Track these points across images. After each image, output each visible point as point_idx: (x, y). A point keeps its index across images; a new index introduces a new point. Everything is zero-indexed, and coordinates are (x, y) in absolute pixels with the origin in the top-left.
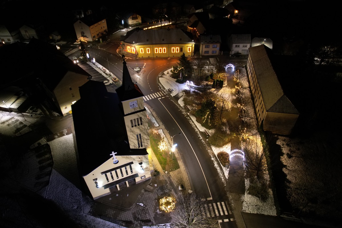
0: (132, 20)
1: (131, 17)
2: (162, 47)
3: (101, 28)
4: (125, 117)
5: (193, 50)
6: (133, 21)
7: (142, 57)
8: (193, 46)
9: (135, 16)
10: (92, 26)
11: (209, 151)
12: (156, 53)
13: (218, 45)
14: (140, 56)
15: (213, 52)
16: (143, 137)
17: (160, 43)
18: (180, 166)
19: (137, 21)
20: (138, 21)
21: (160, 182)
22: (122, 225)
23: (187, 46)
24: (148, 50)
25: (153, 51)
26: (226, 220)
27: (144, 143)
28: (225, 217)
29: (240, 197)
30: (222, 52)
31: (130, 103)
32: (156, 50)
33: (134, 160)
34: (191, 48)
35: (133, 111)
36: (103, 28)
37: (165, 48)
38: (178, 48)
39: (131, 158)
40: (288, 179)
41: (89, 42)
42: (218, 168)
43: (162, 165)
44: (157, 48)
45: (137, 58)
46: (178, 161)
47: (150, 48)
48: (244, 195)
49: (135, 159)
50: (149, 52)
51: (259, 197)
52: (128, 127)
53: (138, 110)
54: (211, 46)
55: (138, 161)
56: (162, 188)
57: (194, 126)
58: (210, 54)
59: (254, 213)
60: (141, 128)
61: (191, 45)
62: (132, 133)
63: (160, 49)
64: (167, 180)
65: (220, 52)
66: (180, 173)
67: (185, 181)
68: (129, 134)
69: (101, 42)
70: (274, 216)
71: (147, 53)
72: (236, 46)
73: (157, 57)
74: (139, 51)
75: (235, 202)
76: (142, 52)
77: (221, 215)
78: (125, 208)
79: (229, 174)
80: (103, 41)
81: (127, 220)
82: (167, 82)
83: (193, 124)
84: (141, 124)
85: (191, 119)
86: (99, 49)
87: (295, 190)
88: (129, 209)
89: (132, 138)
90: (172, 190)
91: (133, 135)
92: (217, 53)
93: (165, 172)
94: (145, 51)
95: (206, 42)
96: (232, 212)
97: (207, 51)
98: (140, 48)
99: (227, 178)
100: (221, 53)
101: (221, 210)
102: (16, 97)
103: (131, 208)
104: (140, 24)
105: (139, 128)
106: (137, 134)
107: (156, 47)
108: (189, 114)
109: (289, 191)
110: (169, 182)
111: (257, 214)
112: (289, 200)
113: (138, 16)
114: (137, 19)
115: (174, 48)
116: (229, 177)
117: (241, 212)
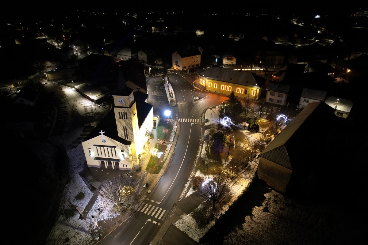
0: (226, 60)
1: (227, 57)
2: (228, 85)
3: (194, 61)
4: (115, 108)
5: (258, 94)
6: (228, 61)
7: (210, 90)
8: (258, 90)
9: (230, 57)
10: (186, 58)
11: (193, 173)
12: (222, 89)
13: (284, 96)
14: (208, 89)
15: (278, 101)
16: (128, 130)
17: (227, 81)
18: (160, 173)
19: (231, 62)
20: (233, 62)
21: (136, 176)
22: (89, 188)
23: (252, 90)
24: (216, 85)
25: (219, 87)
26: (155, 222)
27: (129, 136)
28: (157, 220)
29: (183, 214)
30: (288, 103)
31: (119, 99)
32: (223, 86)
33: (117, 145)
34: (255, 91)
35: (121, 106)
36: (196, 61)
37: (231, 87)
38: (243, 89)
39: (115, 142)
40: (242, 226)
41: (179, 71)
42: (186, 187)
43: (148, 167)
44: (224, 86)
45: (205, 91)
46: (162, 169)
47: (218, 83)
48: (187, 215)
49: (119, 145)
50: (216, 88)
51: (197, 222)
52: (117, 117)
53: (125, 106)
54: (276, 94)
55: (121, 148)
56: (133, 180)
57: (200, 151)
58: (275, 102)
59: (181, 230)
60: (126, 122)
61: (255, 89)
62: (120, 124)
63: (226, 87)
64: (142, 177)
65: (286, 103)
66: (155, 177)
67: (153, 183)
68: (117, 123)
69: (188, 72)
70: (195, 242)
71: (215, 88)
72: (305, 101)
73: (222, 93)
74: (208, 85)
75: (174, 215)
76: (210, 86)
77: (155, 217)
78: (100, 180)
79: (191, 195)
80: (190, 72)
81: (94, 186)
82: (211, 114)
83: (200, 150)
84: (127, 119)
85: (202, 146)
86: (183, 78)
87: (240, 237)
88: (101, 181)
89: (120, 128)
90: (139, 185)
91: (120, 125)
92: (283, 104)
93: (145, 172)
94: (213, 86)
95: (271, 89)
96: (165, 220)
97: (272, 99)
98: (209, 82)
99: (186, 196)
100: (287, 105)
101: (158, 214)
102: (101, 93)
103: (103, 181)
104: (233, 65)
105: (125, 121)
106: (123, 125)
107: (223, 84)
108: (204, 142)
109: (233, 234)
110: (141, 179)
111: (183, 232)
112: (225, 240)
113: (233, 57)
114: (232, 60)
115: (239, 89)
116: (188, 197)
117: (172, 224)
